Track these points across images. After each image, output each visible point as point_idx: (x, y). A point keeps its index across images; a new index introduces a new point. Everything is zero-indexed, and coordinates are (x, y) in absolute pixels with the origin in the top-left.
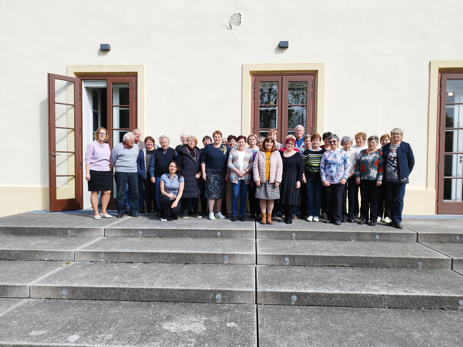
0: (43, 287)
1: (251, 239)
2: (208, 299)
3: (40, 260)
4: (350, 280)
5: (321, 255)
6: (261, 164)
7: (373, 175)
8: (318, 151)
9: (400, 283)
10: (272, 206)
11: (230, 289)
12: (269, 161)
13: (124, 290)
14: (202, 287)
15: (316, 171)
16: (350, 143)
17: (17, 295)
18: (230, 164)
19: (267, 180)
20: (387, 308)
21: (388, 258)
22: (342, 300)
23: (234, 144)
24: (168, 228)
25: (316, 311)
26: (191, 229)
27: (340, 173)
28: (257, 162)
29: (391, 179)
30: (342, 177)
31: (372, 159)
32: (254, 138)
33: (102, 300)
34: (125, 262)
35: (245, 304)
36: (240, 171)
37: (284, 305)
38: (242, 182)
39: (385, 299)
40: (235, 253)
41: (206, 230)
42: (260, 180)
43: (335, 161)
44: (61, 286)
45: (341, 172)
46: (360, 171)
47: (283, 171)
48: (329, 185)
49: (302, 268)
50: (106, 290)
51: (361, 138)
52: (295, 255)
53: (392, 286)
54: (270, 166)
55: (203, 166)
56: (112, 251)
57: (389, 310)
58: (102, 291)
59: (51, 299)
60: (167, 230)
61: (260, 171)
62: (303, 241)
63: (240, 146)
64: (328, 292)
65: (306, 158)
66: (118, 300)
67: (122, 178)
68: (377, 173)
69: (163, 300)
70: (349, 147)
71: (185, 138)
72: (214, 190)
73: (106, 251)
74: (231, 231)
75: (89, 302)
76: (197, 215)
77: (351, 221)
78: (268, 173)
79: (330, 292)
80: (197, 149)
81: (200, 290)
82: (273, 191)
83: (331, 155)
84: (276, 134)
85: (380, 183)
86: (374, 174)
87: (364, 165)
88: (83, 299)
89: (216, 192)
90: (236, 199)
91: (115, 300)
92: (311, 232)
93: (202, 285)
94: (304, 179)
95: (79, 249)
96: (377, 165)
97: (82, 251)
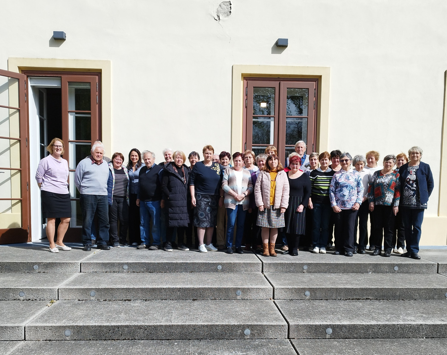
0: (42, 327)
1: (257, 272)
2: (236, 335)
3: (15, 300)
4: (381, 312)
5: (345, 287)
6: (265, 186)
7: (389, 200)
8: (327, 172)
9: (433, 313)
10: (276, 236)
11: (259, 323)
12: (275, 183)
13: (140, 327)
14: (228, 322)
15: (325, 195)
16: (363, 163)
17: (9, 338)
18: (226, 187)
19: (271, 205)
20: (425, 338)
21: (415, 289)
22: (379, 331)
23: (227, 162)
24: (159, 262)
25: (355, 343)
26: (187, 262)
27: (353, 198)
28: (260, 184)
29: (409, 204)
30: (355, 202)
31: (388, 182)
32: (250, 155)
33: (114, 340)
34: (121, 300)
35: (276, 339)
36: (238, 194)
37: (318, 339)
38: (239, 207)
39: (423, 329)
40: (249, 287)
41: (205, 263)
42: (263, 205)
43: (347, 183)
44: (63, 325)
45: (354, 196)
46: (373, 195)
47: (290, 195)
48: (340, 211)
49: (325, 301)
50: (118, 328)
51: (374, 158)
52: (316, 288)
53: (427, 316)
54: (275, 189)
55: (193, 188)
56: (104, 287)
57: (427, 340)
58: (114, 330)
59: (51, 340)
60: (159, 263)
61: (263, 194)
62: (316, 274)
63: (236, 165)
64: (364, 323)
65: (314, 180)
66: (132, 339)
67: (90, 203)
68: (393, 197)
69: (184, 337)
70: (362, 168)
71: (168, 155)
72: (205, 218)
73: (97, 287)
74: (234, 264)
75: (100, 342)
76: (184, 247)
77: (362, 252)
78: (273, 197)
79: (367, 324)
80: (185, 168)
81: (227, 325)
82: (278, 219)
83: (343, 176)
84: (274, 152)
85: (396, 209)
86: (390, 198)
87: (378, 189)
88: (90, 340)
89: (208, 219)
90: (232, 227)
91: (129, 339)
92: (324, 264)
93: (227, 320)
94: (311, 204)
95: (62, 285)
96: (394, 189)
97: (67, 287)
